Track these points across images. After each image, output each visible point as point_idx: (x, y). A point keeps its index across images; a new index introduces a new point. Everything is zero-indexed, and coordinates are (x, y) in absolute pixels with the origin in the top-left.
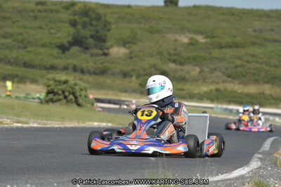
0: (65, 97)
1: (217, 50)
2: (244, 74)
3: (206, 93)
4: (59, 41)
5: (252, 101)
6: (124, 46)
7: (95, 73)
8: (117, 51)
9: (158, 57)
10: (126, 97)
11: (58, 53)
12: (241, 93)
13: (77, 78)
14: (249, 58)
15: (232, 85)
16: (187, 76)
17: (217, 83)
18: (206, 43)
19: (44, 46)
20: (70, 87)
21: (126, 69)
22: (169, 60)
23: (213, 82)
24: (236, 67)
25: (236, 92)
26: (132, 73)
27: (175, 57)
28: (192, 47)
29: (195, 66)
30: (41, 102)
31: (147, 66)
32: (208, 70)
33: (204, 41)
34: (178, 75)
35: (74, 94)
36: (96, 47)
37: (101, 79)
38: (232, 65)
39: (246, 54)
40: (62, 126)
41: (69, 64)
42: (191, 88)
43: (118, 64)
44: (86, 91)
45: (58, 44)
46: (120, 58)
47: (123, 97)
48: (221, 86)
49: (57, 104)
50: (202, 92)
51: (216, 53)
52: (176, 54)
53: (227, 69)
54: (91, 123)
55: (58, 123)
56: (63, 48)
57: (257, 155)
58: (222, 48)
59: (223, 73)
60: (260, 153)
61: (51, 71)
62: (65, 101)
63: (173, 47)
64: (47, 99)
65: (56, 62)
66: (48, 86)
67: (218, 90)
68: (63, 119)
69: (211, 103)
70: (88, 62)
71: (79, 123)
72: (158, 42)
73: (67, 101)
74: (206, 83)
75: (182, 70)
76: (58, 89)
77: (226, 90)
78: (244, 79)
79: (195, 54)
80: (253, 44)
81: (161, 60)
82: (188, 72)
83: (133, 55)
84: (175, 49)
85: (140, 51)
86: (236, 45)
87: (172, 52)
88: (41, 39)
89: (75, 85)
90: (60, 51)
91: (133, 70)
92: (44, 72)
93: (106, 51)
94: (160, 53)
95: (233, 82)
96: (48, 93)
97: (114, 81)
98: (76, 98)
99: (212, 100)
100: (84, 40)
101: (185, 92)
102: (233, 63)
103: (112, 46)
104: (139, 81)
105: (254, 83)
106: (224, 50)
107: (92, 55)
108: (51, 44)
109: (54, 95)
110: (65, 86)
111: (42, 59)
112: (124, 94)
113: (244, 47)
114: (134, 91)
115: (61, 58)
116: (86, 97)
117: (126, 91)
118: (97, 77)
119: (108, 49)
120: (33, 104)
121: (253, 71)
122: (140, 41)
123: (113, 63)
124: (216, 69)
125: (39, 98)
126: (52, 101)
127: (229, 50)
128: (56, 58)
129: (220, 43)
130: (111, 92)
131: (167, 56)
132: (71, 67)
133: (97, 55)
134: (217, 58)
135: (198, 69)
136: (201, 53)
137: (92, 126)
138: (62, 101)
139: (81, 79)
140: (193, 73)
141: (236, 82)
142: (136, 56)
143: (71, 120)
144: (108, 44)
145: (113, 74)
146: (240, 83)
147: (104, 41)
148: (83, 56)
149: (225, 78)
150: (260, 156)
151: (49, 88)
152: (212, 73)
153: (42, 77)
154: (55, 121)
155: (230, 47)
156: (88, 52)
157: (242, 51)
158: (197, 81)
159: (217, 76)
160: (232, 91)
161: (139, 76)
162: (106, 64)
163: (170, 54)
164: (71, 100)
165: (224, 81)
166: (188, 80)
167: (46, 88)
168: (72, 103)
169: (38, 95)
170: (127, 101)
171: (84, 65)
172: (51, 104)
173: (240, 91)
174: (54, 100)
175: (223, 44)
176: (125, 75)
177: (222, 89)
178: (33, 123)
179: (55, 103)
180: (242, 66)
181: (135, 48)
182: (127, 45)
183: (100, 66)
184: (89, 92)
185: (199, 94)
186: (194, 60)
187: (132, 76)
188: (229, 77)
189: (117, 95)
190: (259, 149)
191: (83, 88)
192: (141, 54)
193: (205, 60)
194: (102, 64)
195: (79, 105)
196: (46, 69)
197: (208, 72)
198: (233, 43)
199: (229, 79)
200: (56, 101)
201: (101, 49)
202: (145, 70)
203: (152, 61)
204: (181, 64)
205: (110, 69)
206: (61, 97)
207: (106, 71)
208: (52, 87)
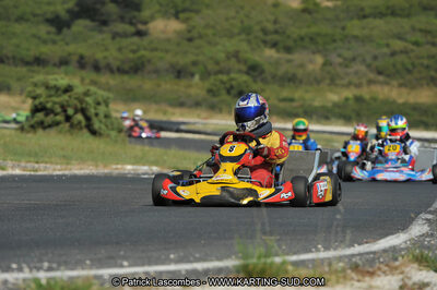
0: (68, 118)
1: (356, 22)
2: (410, 67)
3: (336, 105)
4: (52, 8)
5: (424, 119)
6: (176, 16)
7: (121, 71)
8: (164, 27)
9: (243, 36)
10: (182, 115)
11: (49, 33)
12: (404, 104)
13: (87, 81)
14: (419, 37)
15: (386, 89)
16: (300, 73)
17: (358, 86)
18: (335, 8)
19: (20, 19)
20: (76, 99)
21: (182, 61)
22: (265, 42)
23: (349, 84)
24: (393, 54)
25: (394, 102)
26: (193, 69)
27: (276, 37)
28: (307, 16)
29: (314, 53)
30: (22, 129)
31: (222, 56)
32: (340, 60)
33: (329, 4)
34: (281, 72)
35: (83, 111)
36: (122, 19)
37: (132, 82)
38: (386, 50)
39: (413, 29)
40: (67, 172)
41: (70, 54)
42: (308, 96)
43: (167, 51)
44: (107, 106)
45: (49, 16)
46: (169, 40)
47: (177, 116)
48: (365, 93)
49: (53, 131)
50: (330, 105)
51: (355, 27)
52: (276, 32)
53: (375, 58)
54: (119, 166)
55: (59, 167)
56: (59, 24)
57: (423, 216)
58: (365, 17)
59: (369, 66)
60: (430, 212)
61: (36, 68)
62: (67, 125)
63: (272, 18)
64: (32, 122)
65: (45, 50)
66: (34, 98)
67: (359, 99)
68: (67, 159)
69: (345, 125)
70: (106, 50)
71: (97, 166)
72: (242, 8)
73: (72, 126)
74: (336, 85)
75: (289, 61)
76: (55, 103)
77: (374, 99)
78: (408, 77)
79: (314, 29)
80: (426, 8)
81: (249, 42)
82: (302, 66)
83: (194, 34)
84: (275, 22)
85: (207, 26)
86: (393, 12)
87: (270, 27)
88: (16, 7)
89: (87, 94)
90: (53, 29)
91: (195, 63)
92: (23, 70)
93: (141, 27)
94: (247, 31)
95: (387, 84)
96: (35, 110)
97: (159, 86)
98: (88, 119)
99: (347, 119)
100: (98, 6)
101: (295, 104)
102: (388, 45)
103: (152, 18)
104: (207, 84)
105: (428, 84)
106: (371, 22)
107: (115, 36)
108: (35, 15)
109: (47, 115)
110: (66, 97)
111: (18, 46)
112: (177, 110)
113: (408, 16)
114: (197, 104)
115: (54, 42)
116: (106, 116)
117: (181, 105)
118: (126, 78)
119: (145, 23)
120: (7, 132)
121: (425, 62)
122: (208, 6)
123: (156, 49)
124: (354, 59)
125: (15, 121)
126: (42, 125)
127: (378, 22)
128: (45, 42)
129: (362, 9)
130: (154, 107)
131: (260, 34)
132: (75, 58)
133: (125, 35)
134: (356, 37)
135: (319, 60)
136: (325, 29)
137: (122, 171)
138: (61, 126)
139: (94, 83)
140: (310, 67)
141: (395, 83)
142: (200, 37)
143: (82, 161)
144: (146, 14)
145: (157, 71)
146: (401, 85)
147: (138, 8)
148: (98, 37)
149: (372, 76)
150: (430, 216)
151: (37, 102)
152: (347, 66)
153: (19, 79)
154: (52, 163)
155: (381, 15)
156: (105, 28)
157: (405, 24)
158: (318, 82)
159: (356, 73)
160: (386, 102)
161: (206, 75)
162: (142, 52)
163: (265, 31)
164: (80, 122)
165: (370, 82)
166: (301, 82)
167: (30, 101)
168: (81, 128)
169: (14, 115)
170: (184, 123)
171: (99, 56)
172: (40, 132)
173: (401, 101)
174: (46, 124)
175: (367, 11)
176: (180, 73)
177: (367, 97)
178: (13, 168)
179: (48, 130)
180: (405, 52)
181: (197, 20)
182: (182, 16)
183: (131, 56)
184: (112, 106)
185: (323, 107)
186: (312, 42)
187: (192, 75)
188: (380, 73)
189: (165, 113)
190: (430, 206)
191: (100, 100)
192: (210, 32)
193: (334, 41)
194: (134, 52)
195: (94, 133)
196: (27, 63)
197: (340, 64)
198: (388, 8)
199: (381, 78)
200: (50, 126)
201: (131, 23)
202: (217, 63)
203: (231, 45)
204: (288, 50)
205: (149, 61)
206: (60, 118)
207: (143, 64)
208: (42, 100)
